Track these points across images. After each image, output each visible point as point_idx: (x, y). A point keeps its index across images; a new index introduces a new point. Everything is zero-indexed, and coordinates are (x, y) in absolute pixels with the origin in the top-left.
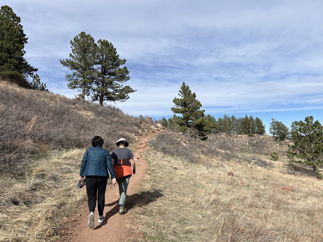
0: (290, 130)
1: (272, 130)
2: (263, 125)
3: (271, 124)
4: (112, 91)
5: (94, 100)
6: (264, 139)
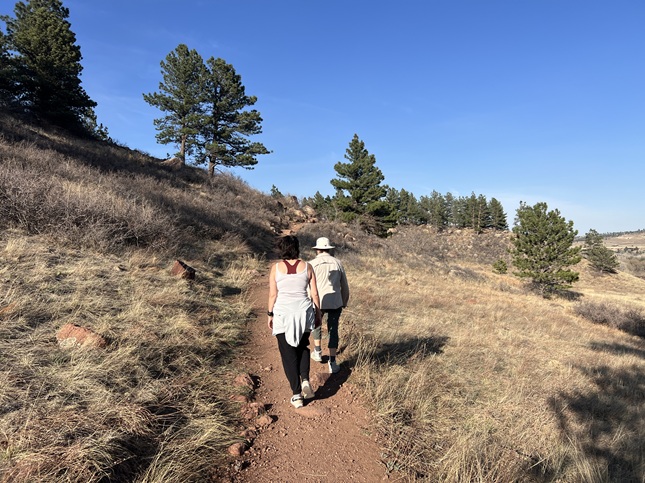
2: (504, 213)
3: (517, 210)
4: (230, 148)
5: (199, 162)
6: (502, 239)
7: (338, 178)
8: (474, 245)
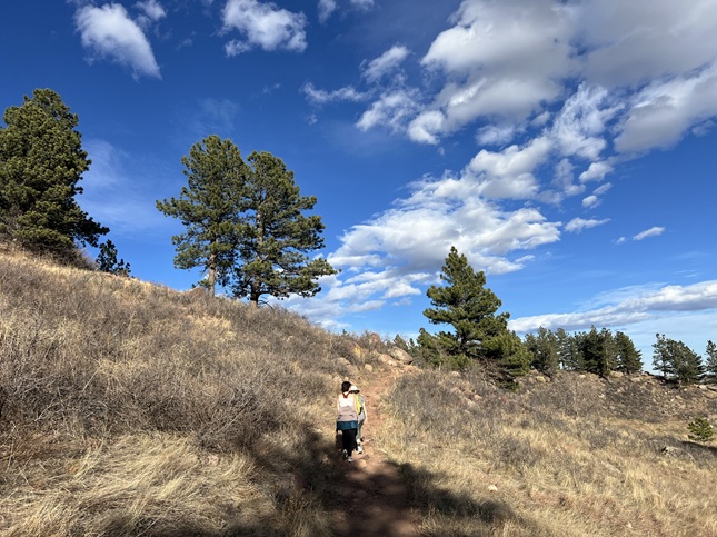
0: (704, 363)
1: (660, 363)
2: (637, 350)
3: (655, 346)
4: (281, 270)
5: (237, 295)
6: (642, 383)
7: (434, 308)
8: (607, 394)
